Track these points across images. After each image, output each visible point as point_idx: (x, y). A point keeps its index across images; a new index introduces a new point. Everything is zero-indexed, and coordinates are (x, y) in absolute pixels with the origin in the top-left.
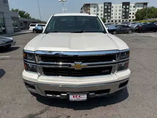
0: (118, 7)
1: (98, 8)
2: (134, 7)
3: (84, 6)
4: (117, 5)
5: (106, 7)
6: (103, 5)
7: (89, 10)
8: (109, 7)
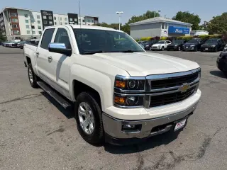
0: (63, 19)
1: (32, 17)
2: (84, 21)
3: (5, 11)
4: (61, 16)
5: (45, 17)
6: (40, 14)
7: (17, 18)
8: (50, 18)
